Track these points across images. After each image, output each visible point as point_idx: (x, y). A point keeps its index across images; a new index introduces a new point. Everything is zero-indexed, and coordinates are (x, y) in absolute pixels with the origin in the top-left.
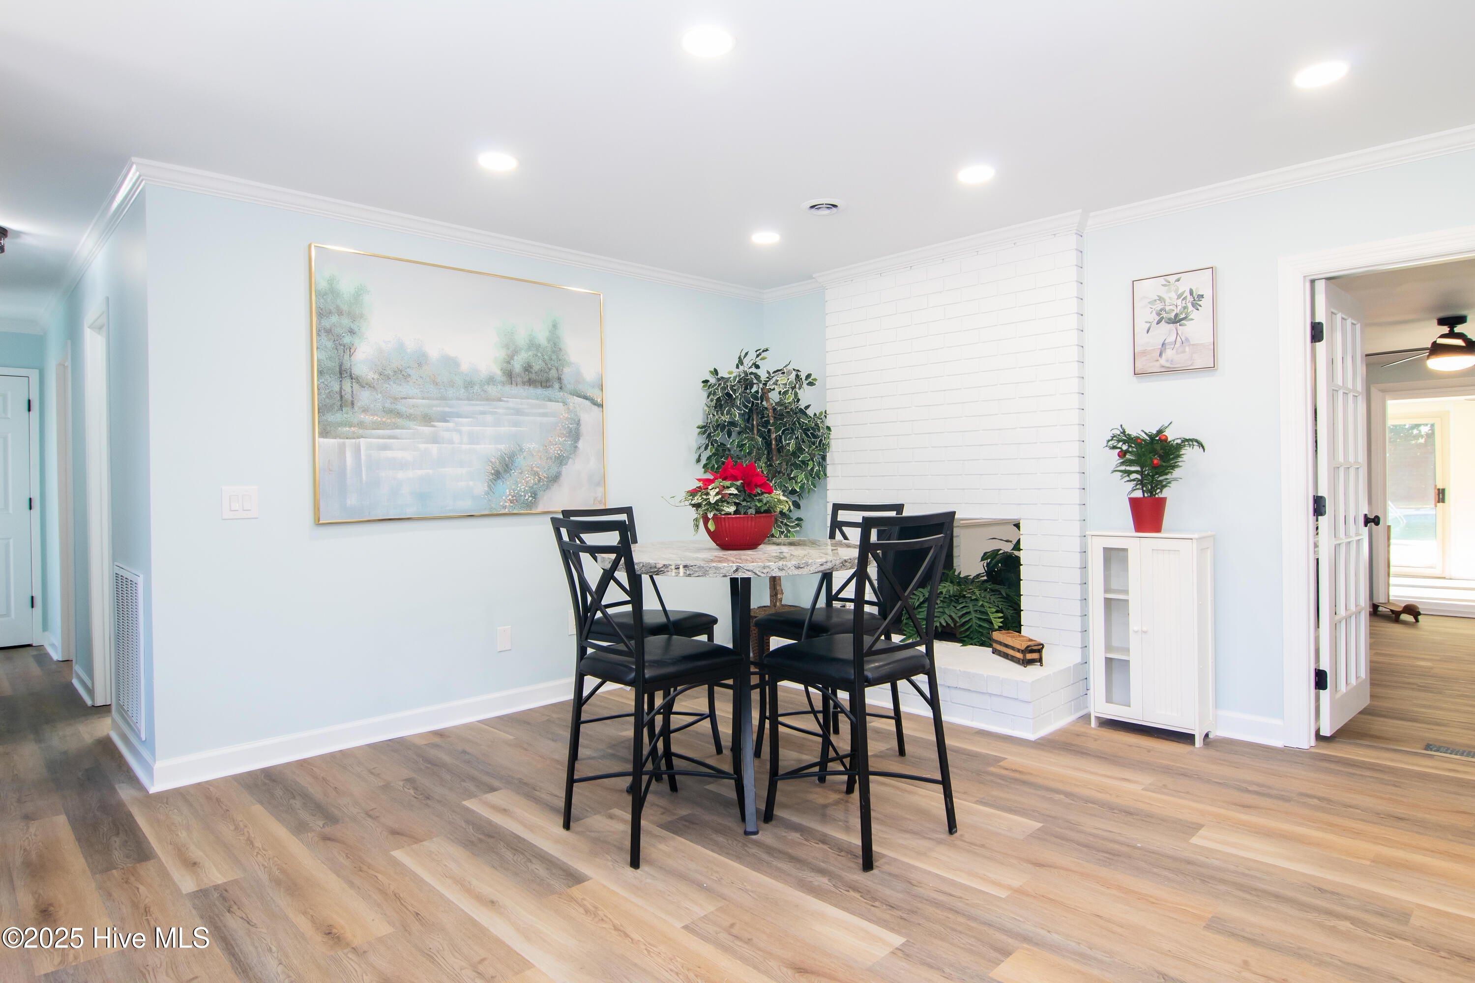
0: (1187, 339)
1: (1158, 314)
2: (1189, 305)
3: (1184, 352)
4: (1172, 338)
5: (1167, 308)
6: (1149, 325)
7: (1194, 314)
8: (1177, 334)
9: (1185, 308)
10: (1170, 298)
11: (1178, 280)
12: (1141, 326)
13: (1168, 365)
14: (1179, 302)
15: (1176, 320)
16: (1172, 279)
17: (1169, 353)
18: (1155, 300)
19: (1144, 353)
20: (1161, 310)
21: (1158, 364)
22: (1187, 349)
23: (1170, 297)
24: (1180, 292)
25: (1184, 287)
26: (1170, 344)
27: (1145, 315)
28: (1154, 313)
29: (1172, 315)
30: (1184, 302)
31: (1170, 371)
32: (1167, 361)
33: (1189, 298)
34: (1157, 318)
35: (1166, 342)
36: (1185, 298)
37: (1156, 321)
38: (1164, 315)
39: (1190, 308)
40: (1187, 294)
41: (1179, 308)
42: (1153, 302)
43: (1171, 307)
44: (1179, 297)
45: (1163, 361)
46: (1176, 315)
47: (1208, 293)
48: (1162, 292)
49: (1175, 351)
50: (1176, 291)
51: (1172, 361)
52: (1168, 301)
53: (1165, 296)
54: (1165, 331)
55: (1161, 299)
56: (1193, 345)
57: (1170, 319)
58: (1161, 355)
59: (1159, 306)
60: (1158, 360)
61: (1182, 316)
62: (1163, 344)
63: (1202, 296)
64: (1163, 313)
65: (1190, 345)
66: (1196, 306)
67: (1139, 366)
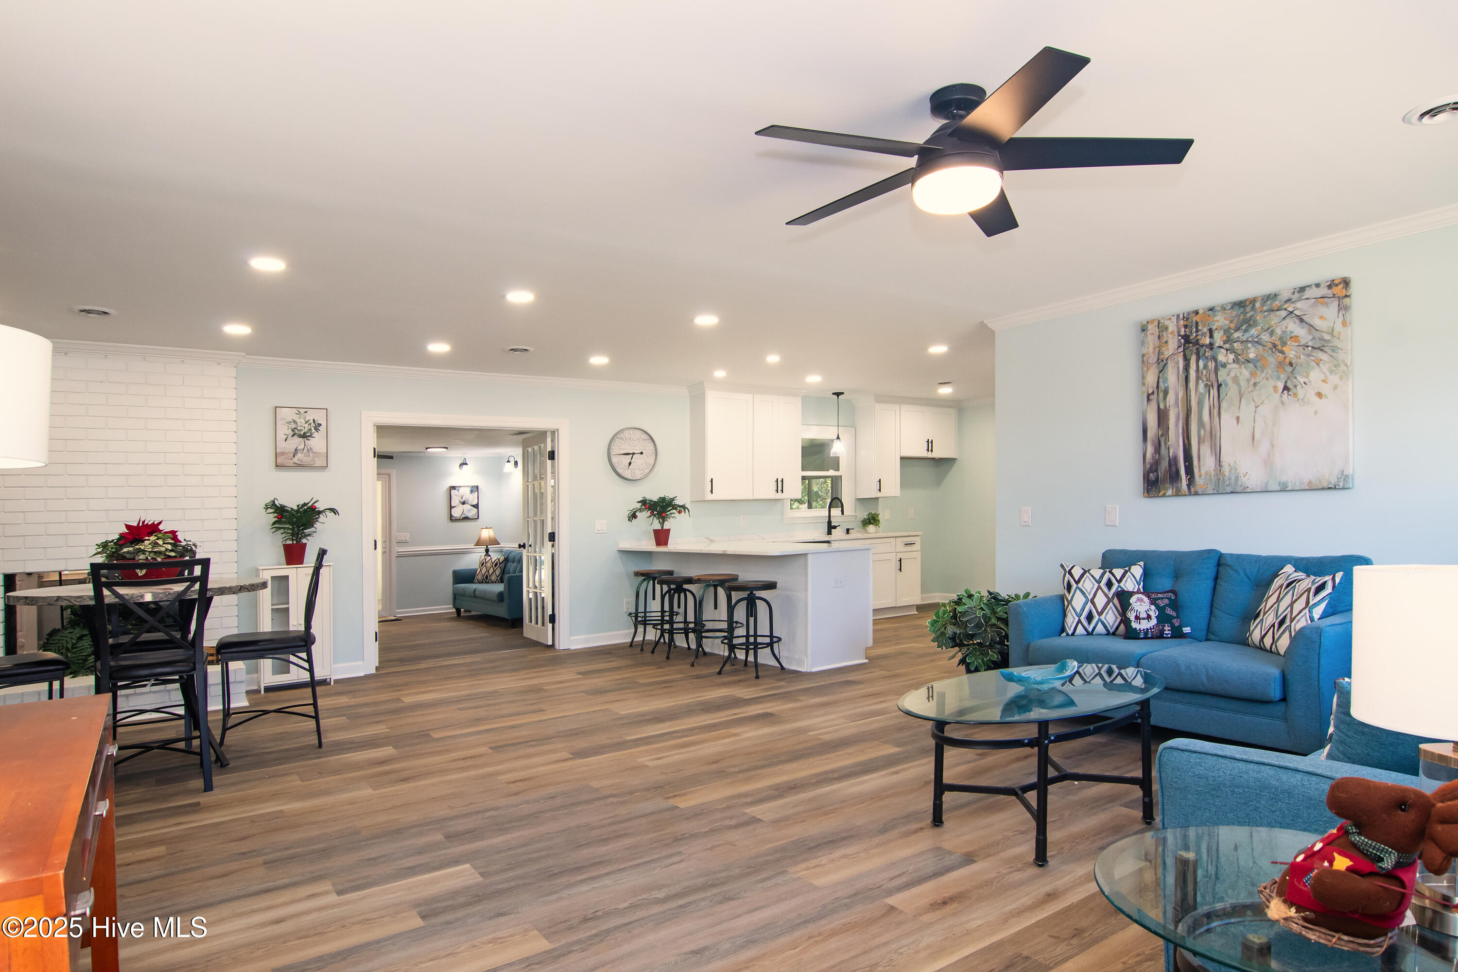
0: (311, 448)
1: (293, 431)
2: (313, 429)
3: (309, 456)
4: (302, 447)
5: (299, 428)
6: (286, 436)
7: (315, 434)
8: (305, 444)
9: (310, 430)
10: (300, 422)
11: (306, 412)
12: (281, 437)
13: (299, 463)
14: (306, 425)
15: (304, 436)
16: (302, 411)
17: (299, 456)
18: (291, 422)
19: (283, 453)
20: (295, 428)
21: (292, 461)
22: (311, 454)
23: (301, 421)
24: (307, 420)
25: (310, 416)
26: (300, 450)
27: (284, 430)
28: (290, 429)
29: (302, 433)
30: (309, 426)
31: (300, 466)
32: (298, 460)
33: (313, 424)
34: (292, 433)
35: (298, 448)
36: (310, 424)
37: (291, 435)
38: (297, 432)
39: (313, 430)
40: (311, 421)
41: (306, 429)
42: (289, 423)
43: (301, 428)
44: (306, 422)
45: (295, 460)
46: (304, 433)
47: (324, 424)
48: (296, 417)
49: (303, 454)
50: (305, 419)
51: (301, 460)
52: (299, 424)
53: (297, 420)
54: (297, 442)
55: (294, 421)
56: (315, 452)
57: (300, 435)
58: (294, 456)
59: (293, 426)
60: (292, 459)
61: (309, 434)
62: (296, 450)
63: (321, 425)
64: (296, 430)
65: (313, 452)
66: (317, 429)
67: (279, 461)
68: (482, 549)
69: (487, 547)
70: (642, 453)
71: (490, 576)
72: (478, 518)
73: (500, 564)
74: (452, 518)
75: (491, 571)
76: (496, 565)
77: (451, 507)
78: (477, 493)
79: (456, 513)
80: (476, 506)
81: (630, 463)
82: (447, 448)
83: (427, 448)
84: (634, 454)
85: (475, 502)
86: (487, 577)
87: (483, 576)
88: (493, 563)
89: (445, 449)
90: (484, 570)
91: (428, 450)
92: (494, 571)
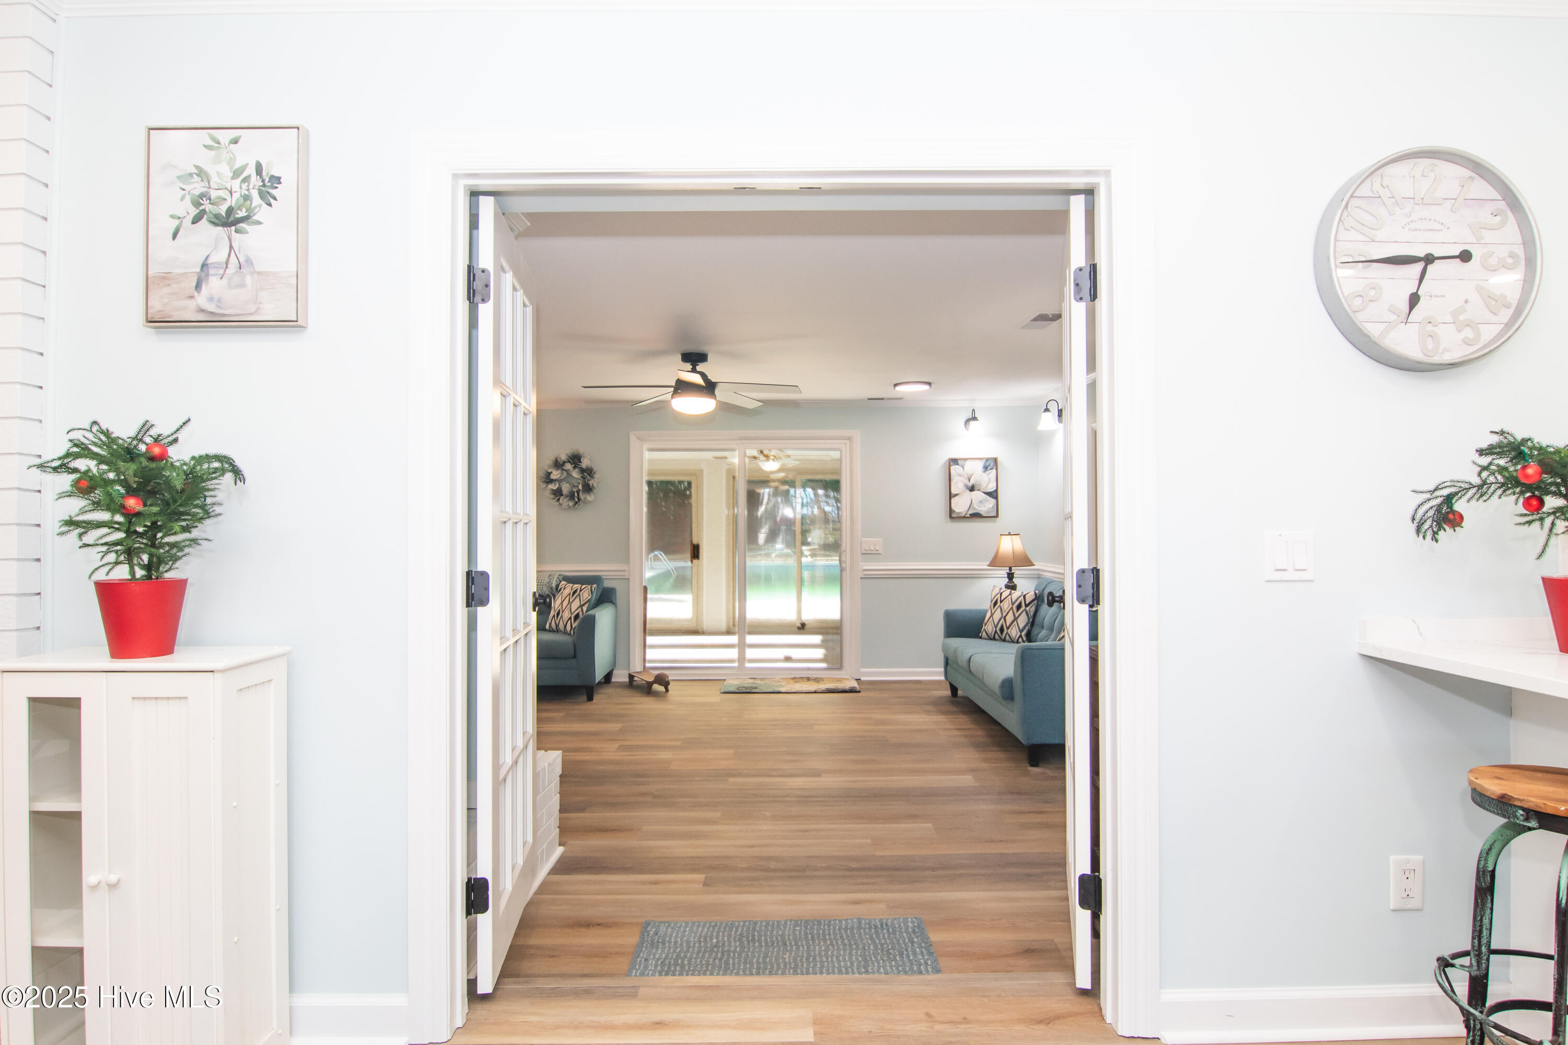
0: (249, 261)
1: (197, 204)
2: (255, 194)
3: (242, 285)
4: (219, 256)
5: (214, 194)
6: (176, 222)
7: (262, 213)
8: (231, 247)
9: (247, 198)
10: (219, 174)
11: (235, 141)
12: (162, 225)
13: (211, 307)
14: (236, 184)
15: (229, 220)
16: (225, 137)
17: (214, 285)
18: (191, 175)
19: (165, 278)
20: (202, 196)
21: (192, 304)
22: (249, 280)
23: (220, 172)
24: (237, 165)
25: (246, 156)
26: (217, 265)
27: (171, 202)
28: (188, 199)
29: (223, 210)
30: (244, 186)
31: (214, 321)
32: (211, 299)
33: (255, 181)
34: (194, 212)
35: (210, 261)
36: (246, 180)
37: (190, 217)
38: (207, 207)
39: (256, 200)
40: (251, 171)
41: (236, 196)
42: (186, 177)
43: (220, 193)
44: (236, 174)
45: (201, 300)
46: (230, 211)
47: (289, 176)
48: (205, 160)
49: (225, 281)
50: (231, 161)
51: (219, 301)
52: (215, 181)
53: (210, 169)
54: (209, 240)
55: (201, 173)
56: (259, 273)
57: (217, 216)
58: (198, 287)
59: (197, 187)
60: (192, 297)
61: (241, 214)
62: (204, 266)
63: (278, 180)
64: (205, 202)
65: (254, 273)
66: (267, 197)
67: (156, 305)
68: (1004, 572)
69: (1010, 569)
70: (1465, 256)
71: (1008, 628)
72: (997, 516)
73: (1027, 606)
74: (952, 515)
75: (1010, 618)
76: (1019, 607)
77: (951, 496)
78: (994, 471)
79: (960, 506)
80: (994, 495)
81: (1414, 300)
82: (929, 384)
83: (895, 385)
84: (1429, 259)
85: (991, 487)
86: (1002, 630)
87: (996, 627)
88: (1013, 604)
89: (927, 387)
90: (997, 615)
91: (898, 388)
92: (1016, 619)
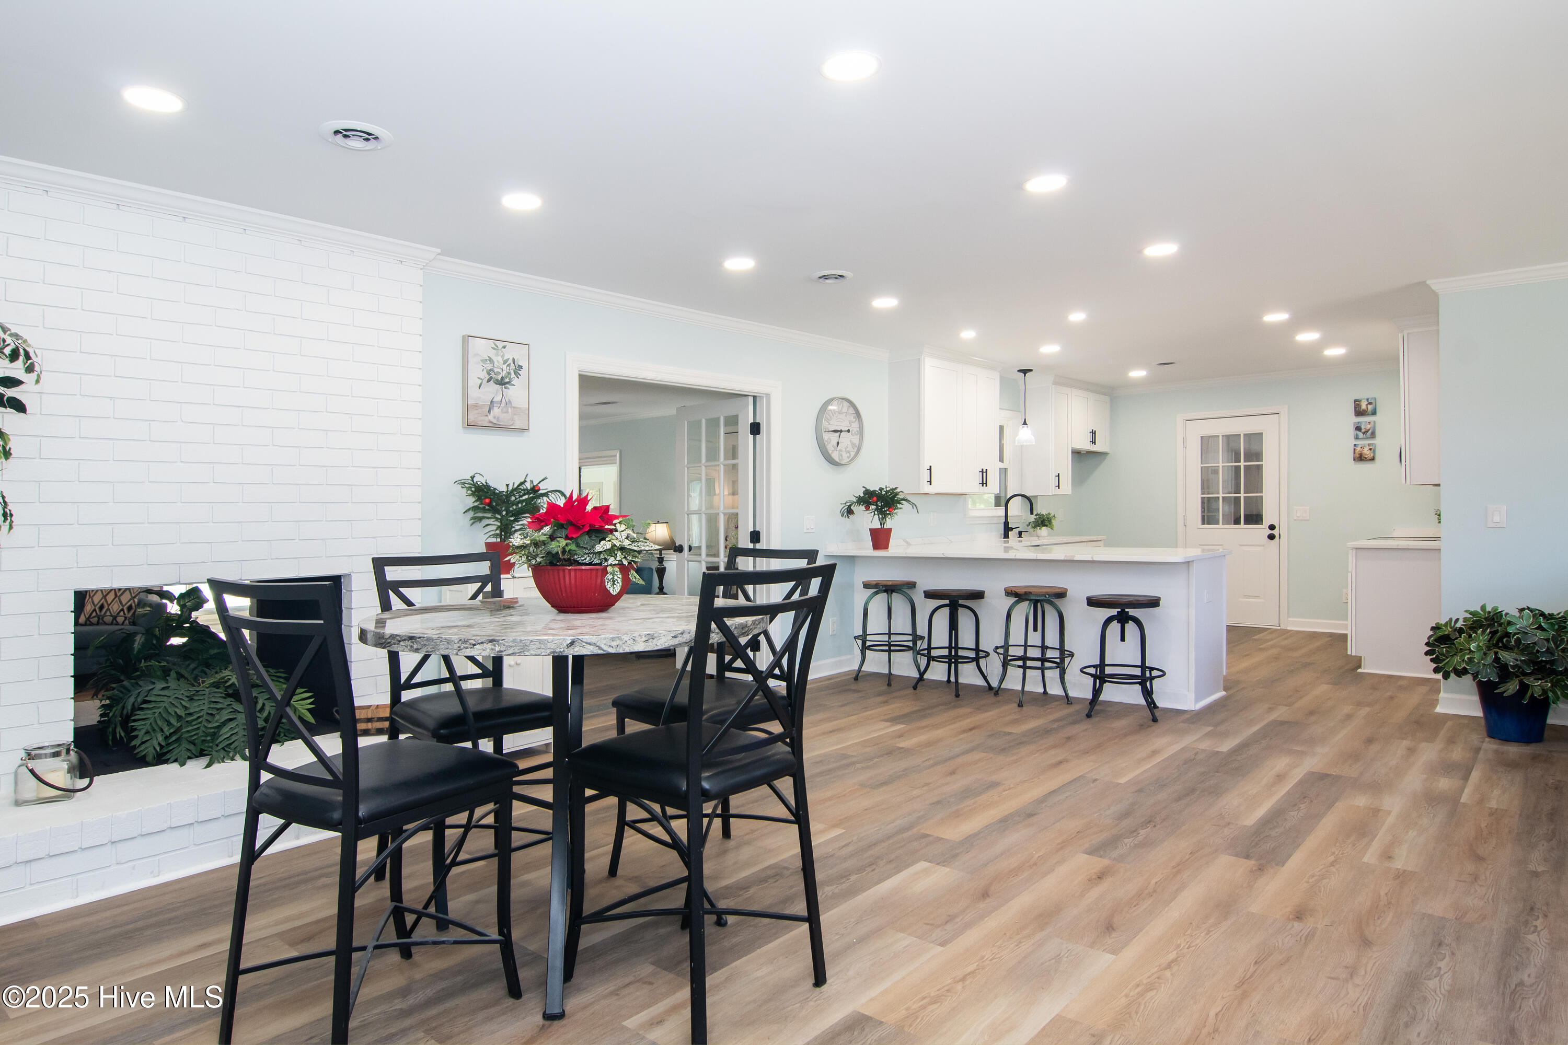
0: (510, 402)
1: (489, 374)
2: (512, 372)
3: (507, 412)
4: (498, 398)
5: (496, 370)
6: (480, 381)
7: (515, 381)
8: (503, 395)
9: (509, 373)
10: (498, 362)
11: (504, 347)
12: (474, 381)
13: (495, 421)
14: (505, 367)
15: (502, 383)
16: (500, 344)
17: (496, 411)
18: (486, 360)
19: (476, 406)
20: (491, 370)
21: (486, 418)
22: (510, 410)
23: (498, 360)
24: (505, 358)
25: (508, 355)
26: (497, 402)
27: (477, 372)
28: (485, 370)
29: (499, 377)
30: (508, 368)
31: (496, 427)
32: (494, 417)
33: (512, 366)
34: (488, 377)
35: (494, 400)
36: (509, 365)
37: (486, 379)
38: (493, 376)
39: (513, 375)
40: (510, 361)
41: (505, 372)
42: (484, 361)
43: (498, 370)
44: (505, 362)
45: (491, 417)
46: (502, 378)
47: (525, 365)
48: (492, 354)
49: (500, 410)
50: (503, 356)
51: (498, 418)
52: (496, 363)
53: (494, 359)
54: (492, 390)
55: (491, 360)
56: (514, 407)
57: (497, 380)
58: (489, 411)
59: (489, 366)
60: (487, 416)
61: (507, 380)
62: (492, 402)
63: (521, 367)
64: (492, 373)
65: (511, 407)
66: (517, 374)
67: (472, 418)
70: (848, 431)
81: (838, 443)
84: (841, 431)
